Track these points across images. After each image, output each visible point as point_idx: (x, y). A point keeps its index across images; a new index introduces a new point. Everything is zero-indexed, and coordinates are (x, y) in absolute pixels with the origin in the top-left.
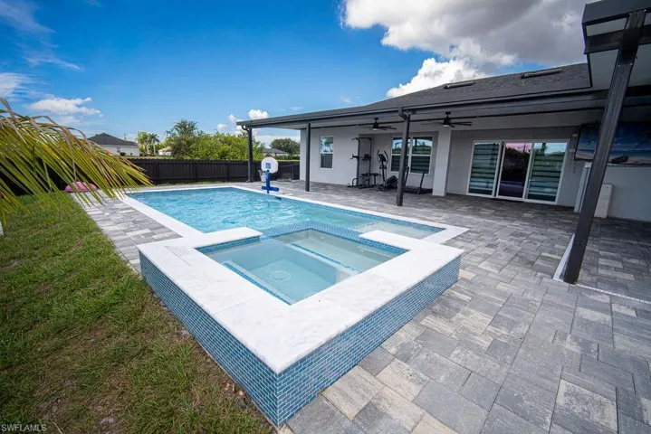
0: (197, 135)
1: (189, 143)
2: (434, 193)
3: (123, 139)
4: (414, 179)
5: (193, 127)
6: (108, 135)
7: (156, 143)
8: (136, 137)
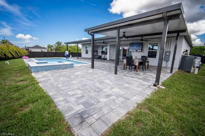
0: (62, 46)
1: (60, 48)
2: (107, 59)
3: (43, 47)
4: (103, 56)
5: (61, 43)
6: (38, 46)
7: (53, 48)
8: (47, 46)
